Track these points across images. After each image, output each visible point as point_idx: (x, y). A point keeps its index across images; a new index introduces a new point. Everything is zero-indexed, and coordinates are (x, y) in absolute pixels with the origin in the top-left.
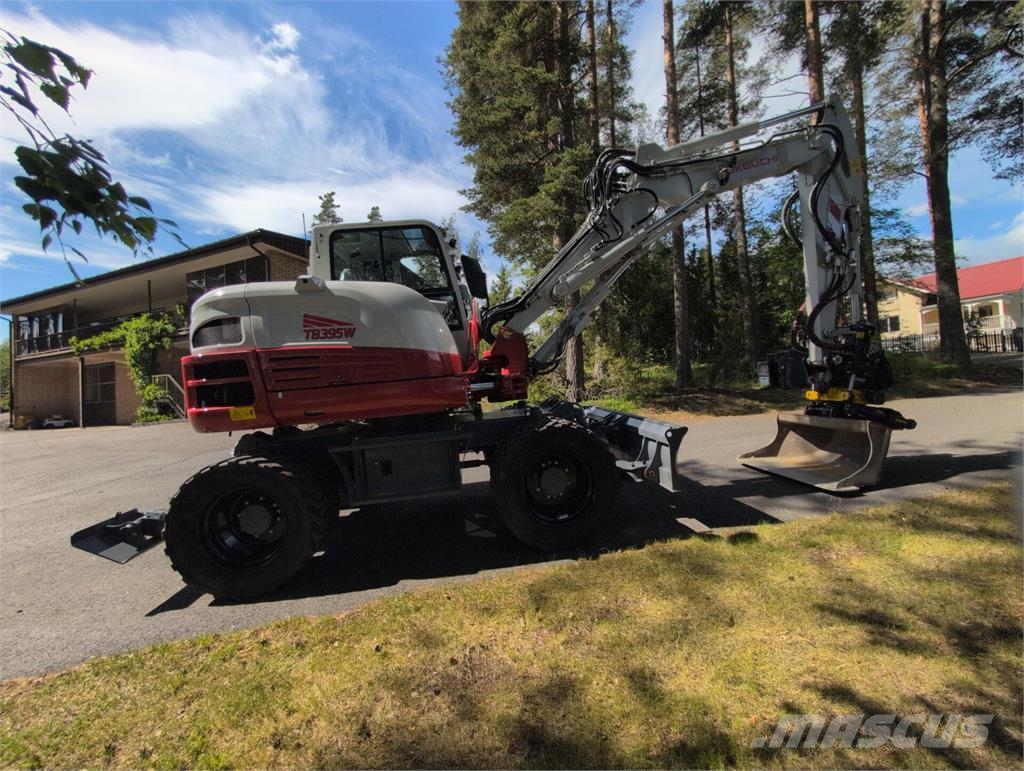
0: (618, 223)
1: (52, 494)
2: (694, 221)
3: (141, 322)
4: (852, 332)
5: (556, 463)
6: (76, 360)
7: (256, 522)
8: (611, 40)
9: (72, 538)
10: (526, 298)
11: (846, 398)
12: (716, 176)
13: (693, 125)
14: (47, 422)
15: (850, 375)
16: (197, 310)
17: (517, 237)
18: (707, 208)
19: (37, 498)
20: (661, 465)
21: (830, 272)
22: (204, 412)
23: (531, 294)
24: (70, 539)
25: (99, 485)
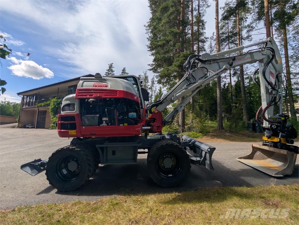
0: (194, 78)
1: (23, 149)
2: (226, 74)
3: (55, 100)
4: (280, 117)
5: (169, 156)
6: (37, 109)
7: (73, 166)
8: (199, 19)
9: (21, 166)
10: (163, 100)
11: (278, 141)
12: (228, 63)
13: (226, 44)
14: (27, 126)
15: (280, 132)
16: (64, 101)
17: (165, 78)
18: (230, 70)
19: (19, 150)
20: (206, 160)
21: (271, 96)
22: (62, 131)
23: (165, 99)
24: (20, 167)
25: (36, 147)
